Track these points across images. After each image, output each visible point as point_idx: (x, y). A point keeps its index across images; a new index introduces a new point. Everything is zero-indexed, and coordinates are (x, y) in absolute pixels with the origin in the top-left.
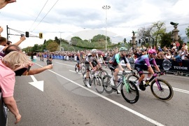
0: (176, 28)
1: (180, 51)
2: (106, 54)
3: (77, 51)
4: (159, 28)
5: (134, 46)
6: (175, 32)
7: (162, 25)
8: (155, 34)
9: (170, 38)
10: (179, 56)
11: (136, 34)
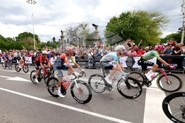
0: (96, 29)
2: (35, 54)
4: (84, 29)
5: (64, 45)
6: (96, 33)
7: (86, 26)
8: (81, 34)
9: (92, 38)
11: (64, 34)
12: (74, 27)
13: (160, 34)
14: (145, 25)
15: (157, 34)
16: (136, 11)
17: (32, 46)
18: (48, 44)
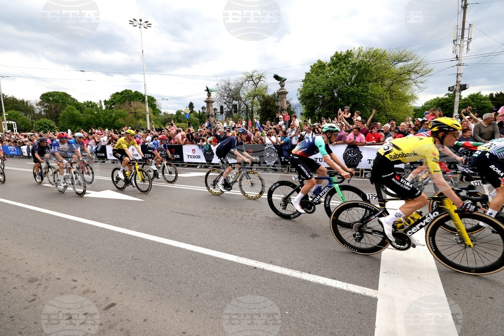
0: (282, 86)
1: (290, 130)
4: (256, 84)
5: (212, 119)
6: (282, 94)
7: (260, 78)
8: (249, 96)
9: (274, 106)
10: (288, 138)
11: (213, 95)
12: (234, 80)
13: (413, 97)
14: (383, 79)
15: (405, 99)
16: (365, 50)
17: (141, 121)
18: (178, 118)
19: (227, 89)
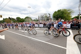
0: (50, 15)
3: (19, 22)
7: (46, 14)
8: (45, 17)
9: (48, 18)
13: (71, 16)
14: (66, 13)
15: (70, 17)
16: (63, 9)
17: (29, 21)
19: (41, 16)
